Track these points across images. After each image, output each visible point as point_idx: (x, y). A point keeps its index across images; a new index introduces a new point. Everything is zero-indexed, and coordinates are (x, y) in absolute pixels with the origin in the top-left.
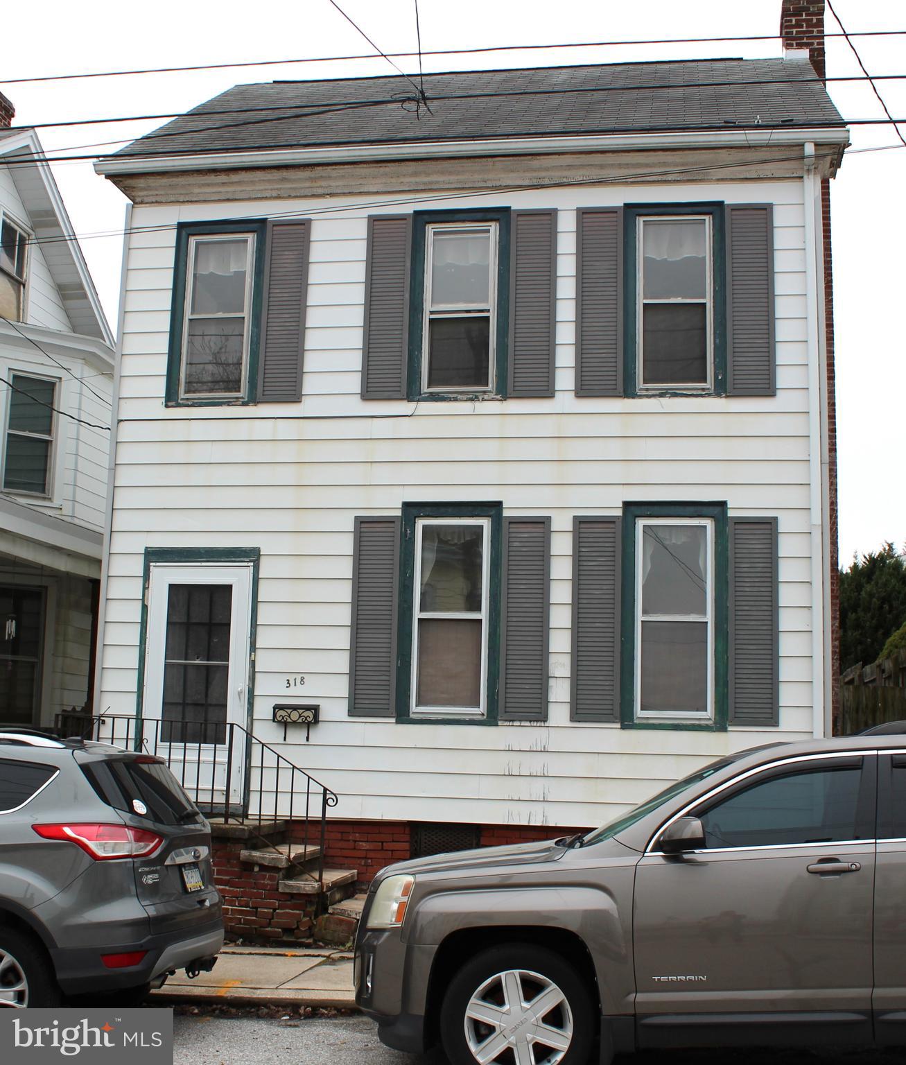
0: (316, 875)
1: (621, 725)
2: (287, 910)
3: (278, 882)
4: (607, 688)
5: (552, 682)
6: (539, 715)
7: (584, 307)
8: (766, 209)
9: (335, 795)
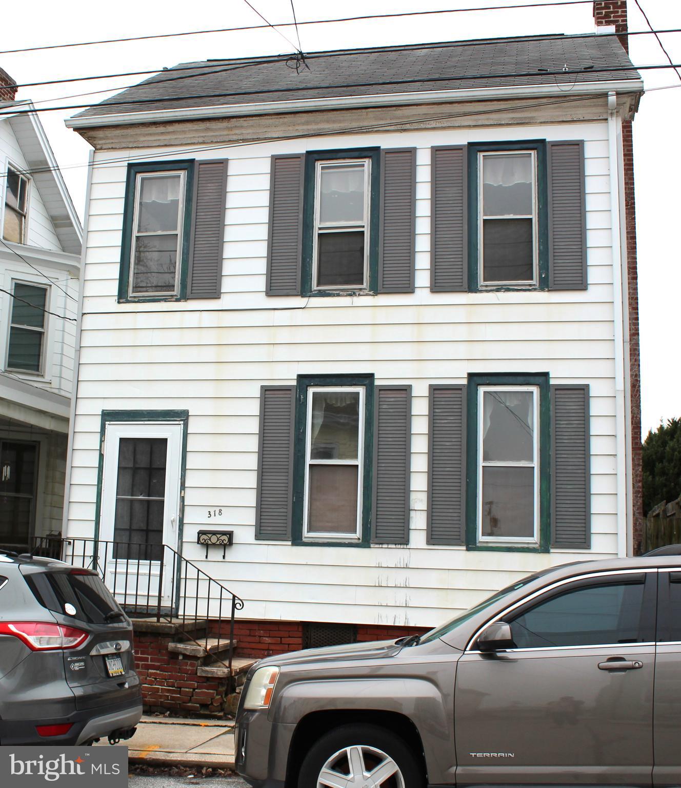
0: (227, 663)
1: (467, 548)
2: (204, 690)
3: (197, 669)
4: (456, 518)
5: (412, 514)
6: (402, 539)
7: (437, 223)
8: (578, 145)
9: (241, 600)
